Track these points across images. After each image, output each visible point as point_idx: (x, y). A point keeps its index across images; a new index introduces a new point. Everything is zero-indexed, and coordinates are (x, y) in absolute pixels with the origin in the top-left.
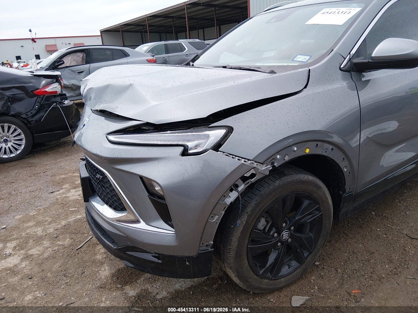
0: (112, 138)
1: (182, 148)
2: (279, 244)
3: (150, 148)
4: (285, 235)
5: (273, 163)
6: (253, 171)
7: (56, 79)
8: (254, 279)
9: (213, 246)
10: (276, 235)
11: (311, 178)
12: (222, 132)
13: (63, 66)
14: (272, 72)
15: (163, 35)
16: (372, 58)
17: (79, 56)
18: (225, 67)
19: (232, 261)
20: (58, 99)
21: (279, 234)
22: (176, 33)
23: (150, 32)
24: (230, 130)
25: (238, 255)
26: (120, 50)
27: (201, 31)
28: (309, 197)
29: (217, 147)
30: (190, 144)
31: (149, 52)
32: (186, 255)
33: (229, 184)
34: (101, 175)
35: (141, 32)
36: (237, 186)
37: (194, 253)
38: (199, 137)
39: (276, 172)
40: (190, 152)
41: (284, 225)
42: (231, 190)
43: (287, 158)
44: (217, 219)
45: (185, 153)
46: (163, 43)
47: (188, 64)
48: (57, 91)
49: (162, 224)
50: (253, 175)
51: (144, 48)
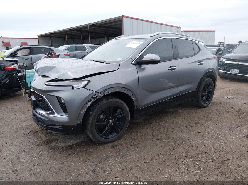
0: (47, 83)
1: (72, 87)
2: (108, 125)
3: (61, 87)
4: (111, 121)
5: (104, 93)
6: (96, 95)
7: (16, 62)
8: (98, 137)
9: (83, 122)
10: (107, 121)
11: (120, 101)
12: (87, 82)
13: (18, 55)
14: (109, 63)
15: (76, 40)
16: (143, 60)
17: (26, 50)
18: (94, 61)
19: (89, 128)
20: (16, 72)
21: (108, 121)
22: (83, 39)
23: (67, 38)
24: (89, 81)
25: (92, 126)
26: (50, 48)
27: (97, 40)
28: (120, 108)
29: (84, 87)
30: (75, 86)
31: (66, 50)
32: (73, 125)
33: (88, 99)
34: (42, 98)
35: (63, 38)
36: (91, 100)
37: (75, 125)
38: (78, 84)
39: (106, 97)
40: (75, 88)
41: (110, 117)
42: (89, 102)
43: (109, 92)
44: (83, 112)
45: (73, 88)
46: (74, 45)
47: (81, 59)
48: (16, 68)
49: (64, 114)
50: (97, 97)
51: (63, 47)
